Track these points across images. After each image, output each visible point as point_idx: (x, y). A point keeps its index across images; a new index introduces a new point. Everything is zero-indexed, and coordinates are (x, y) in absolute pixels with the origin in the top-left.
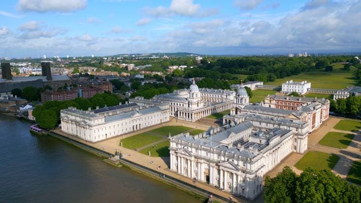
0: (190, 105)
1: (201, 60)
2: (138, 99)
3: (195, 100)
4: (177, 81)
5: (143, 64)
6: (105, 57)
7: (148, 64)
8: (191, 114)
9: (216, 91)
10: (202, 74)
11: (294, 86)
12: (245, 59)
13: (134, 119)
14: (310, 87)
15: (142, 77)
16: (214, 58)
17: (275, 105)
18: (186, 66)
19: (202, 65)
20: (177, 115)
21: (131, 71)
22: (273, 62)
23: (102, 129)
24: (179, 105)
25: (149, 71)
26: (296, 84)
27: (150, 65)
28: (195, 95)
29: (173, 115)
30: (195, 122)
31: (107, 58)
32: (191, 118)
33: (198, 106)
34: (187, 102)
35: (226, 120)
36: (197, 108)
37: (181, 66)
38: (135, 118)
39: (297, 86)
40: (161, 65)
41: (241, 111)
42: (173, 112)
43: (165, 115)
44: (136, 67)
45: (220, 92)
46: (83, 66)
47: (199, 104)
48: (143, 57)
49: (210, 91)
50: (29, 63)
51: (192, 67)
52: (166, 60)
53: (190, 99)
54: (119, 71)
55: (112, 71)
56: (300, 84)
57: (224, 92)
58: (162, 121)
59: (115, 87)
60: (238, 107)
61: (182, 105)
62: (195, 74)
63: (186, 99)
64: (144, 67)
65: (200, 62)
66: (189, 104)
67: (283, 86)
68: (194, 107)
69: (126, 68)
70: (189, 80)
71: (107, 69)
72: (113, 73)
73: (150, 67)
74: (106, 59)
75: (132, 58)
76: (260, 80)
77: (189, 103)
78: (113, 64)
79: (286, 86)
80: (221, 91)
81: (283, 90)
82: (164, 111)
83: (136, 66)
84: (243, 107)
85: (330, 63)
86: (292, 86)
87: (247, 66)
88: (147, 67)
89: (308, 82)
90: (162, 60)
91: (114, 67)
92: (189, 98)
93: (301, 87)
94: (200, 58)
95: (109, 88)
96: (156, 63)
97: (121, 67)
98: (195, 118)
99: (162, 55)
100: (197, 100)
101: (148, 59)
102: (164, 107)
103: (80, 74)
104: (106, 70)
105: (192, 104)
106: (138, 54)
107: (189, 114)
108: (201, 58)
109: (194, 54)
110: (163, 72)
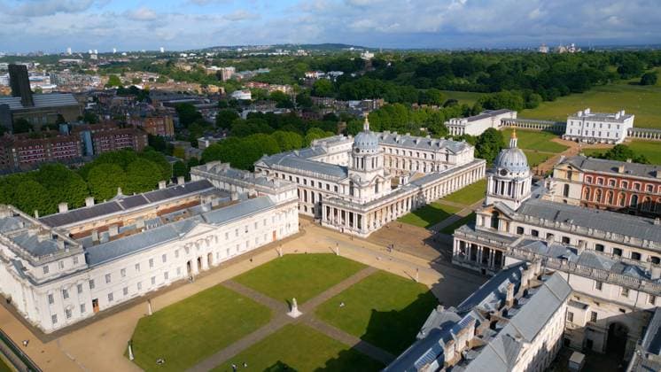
0: (356, 191)
1: (372, 59)
2: (214, 169)
3: (369, 177)
4: (322, 107)
5: (253, 66)
6: (184, 53)
7: (264, 67)
8: (360, 217)
9: (418, 142)
10: (377, 92)
11: (598, 123)
12: (461, 58)
13: (191, 244)
14: (631, 126)
15: (247, 96)
16: (396, 54)
17: (584, 185)
18: (341, 73)
19: (374, 69)
20: (320, 213)
21: (228, 81)
22: (523, 64)
23: (79, 287)
24: (324, 187)
25: (264, 82)
26: (602, 119)
27: (267, 70)
28: (368, 163)
29: (309, 213)
30: (367, 240)
31: (188, 54)
32: (359, 227)
33: (376, 191)
34: (347, 182)
35: (462, 244)
36: (374, 196)
37: (331, 73)
38: (194, 240)
39: (605, 125)
40: (289, 70)
41: (509, 220)
42: (310, 206)
43: (284, 220)
44: (238, 74)
45: (430, 143)
46: (135, 71)
47: (380, 186)
48: (257, 52)
49: (403, 141)
50: (36, 64)
51: (353, 75)
52: (300, 59)
53: (354, 173)
54: (202, 83)
55: (189, 82)
56: (613, 119)
57: (441, 144)
58: (279, 237)
59: (181, 122)
60: (501, 208)
61: (332, 189)
62: (363, 91)
63: (345, 169)
64: (254, 74)
65: (370, 64)
66: (352, 189)
67: (569, 122)
68: (367, 195)
69: (219, 75)
70: (348, 106)
71: (181, 76)
72: (190, 87)
73: (266, 73)
74: (185, 55)
75: (237, 53)
76: (510, 107)
77: (351, 183)
78: (194, 67)
79: (576, 122)
80: (434, 142)
81: (568, 132)
82: (284, 208)
83: (239, 70)
84: (515, 206)
85: (649, 68)
86: (591, 123)
87: (472, 72)
88: (260, 75)
89: (628, 114)
90: (292, 59)
91: (194, 73)
92: (353, 169)
93: (614, 125)
94: (368, 56)
95: (165, 125)
96: (279, 64)
97: (208, 73)
98: (370, 225)
99: (294, 48)
100: (374, 174)
101: (267, 56)
102: (283, 195)
103: (121, 88)
104: (176, 80)
105: (360, 188)
106: (250, 46)
107: (351, 215)
108: (372, 55)
109: (355, 47)
110: (293, 84)
